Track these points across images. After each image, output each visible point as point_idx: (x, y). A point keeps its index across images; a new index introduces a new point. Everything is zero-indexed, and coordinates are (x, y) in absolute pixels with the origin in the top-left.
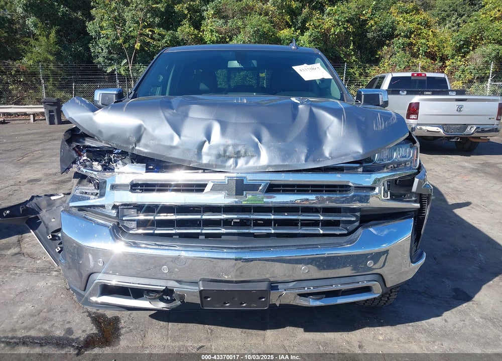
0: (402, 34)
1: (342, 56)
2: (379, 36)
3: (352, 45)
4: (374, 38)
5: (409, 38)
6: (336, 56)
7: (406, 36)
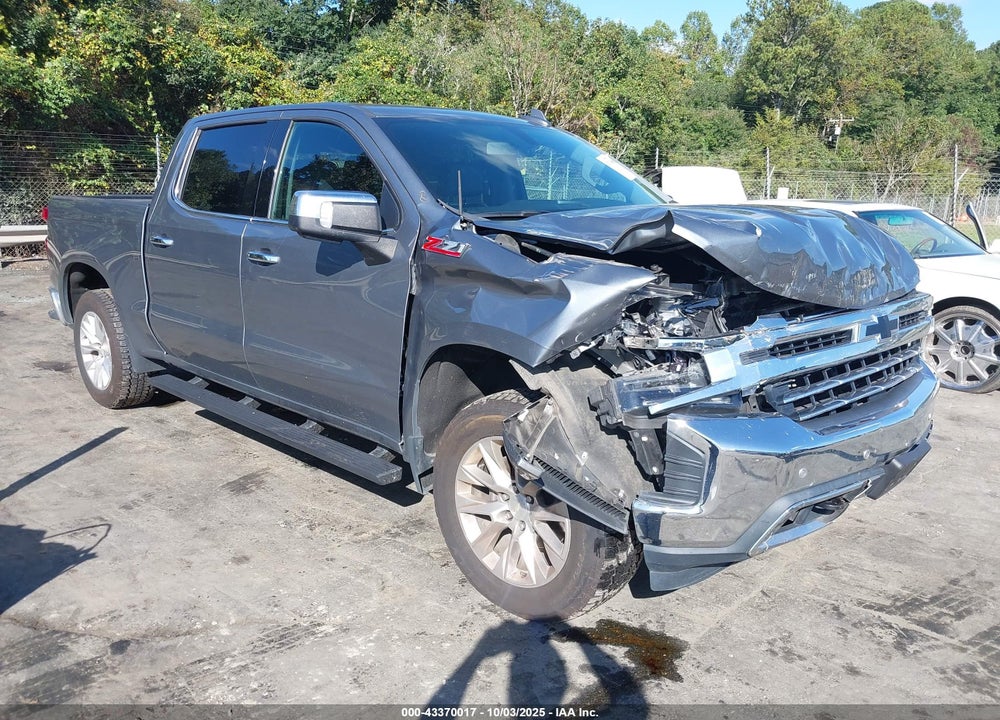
0: (238, 83)
1: (131, 119)
2: (190, 83)
3: (151, 96)
4: (181, 86)
5: (251, 92)
6: (118, 120)
7: (245, 89)
